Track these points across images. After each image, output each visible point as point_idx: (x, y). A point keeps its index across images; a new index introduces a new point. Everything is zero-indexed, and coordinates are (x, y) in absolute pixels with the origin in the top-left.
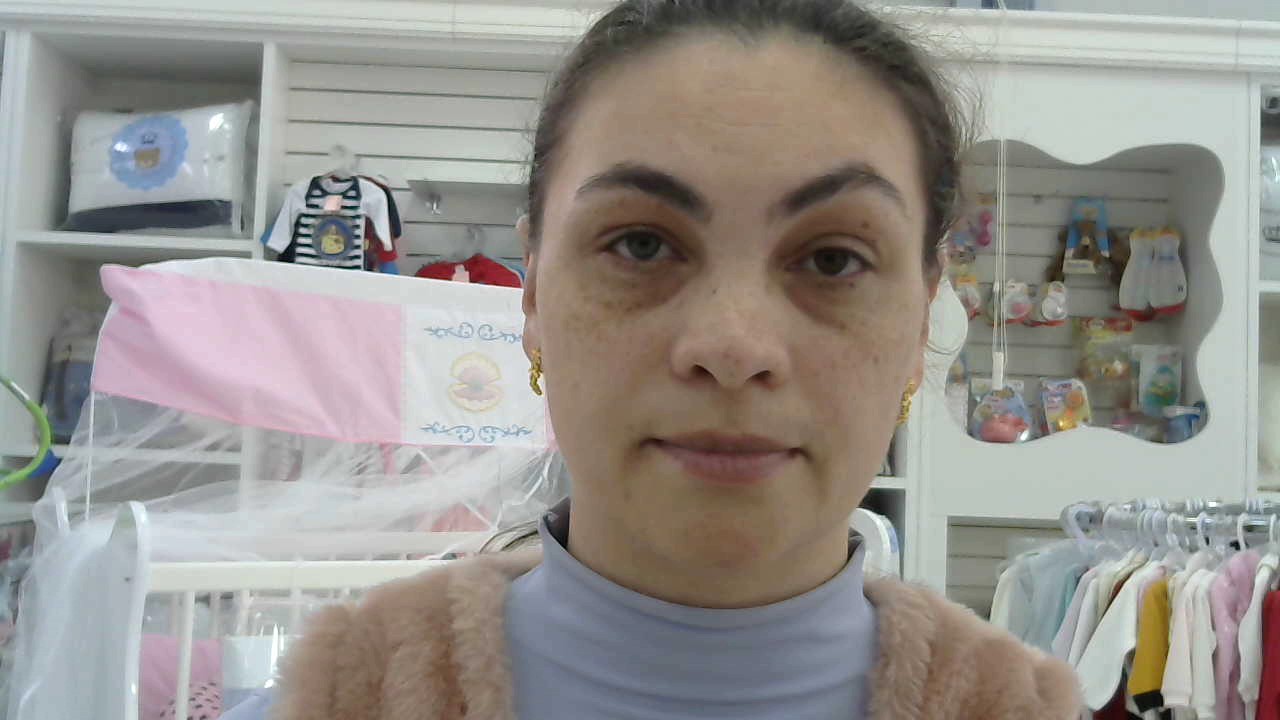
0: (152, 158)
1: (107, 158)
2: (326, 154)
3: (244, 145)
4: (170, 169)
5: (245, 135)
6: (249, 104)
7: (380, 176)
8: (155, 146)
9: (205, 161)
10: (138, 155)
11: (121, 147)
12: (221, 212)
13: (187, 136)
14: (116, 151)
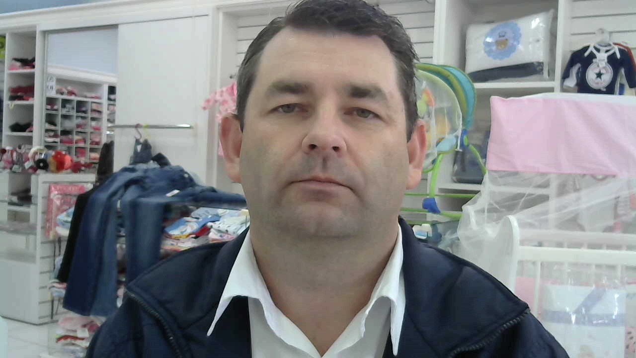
0: (503, 44)
1: (482, 46)
2: (594, 33)
3: (549, 34)
4: (513, 49)
5: (549, 27)
6: (552, 11)
7: (623, 42)
8: (506, 37)
9: (530, 43)
10: (498, 43)
11: (489, 40)
12: (538, 69)
13: (521, 32)
14: (487, 42)
